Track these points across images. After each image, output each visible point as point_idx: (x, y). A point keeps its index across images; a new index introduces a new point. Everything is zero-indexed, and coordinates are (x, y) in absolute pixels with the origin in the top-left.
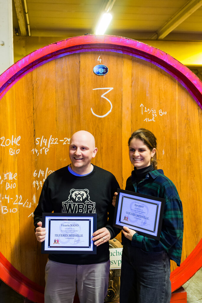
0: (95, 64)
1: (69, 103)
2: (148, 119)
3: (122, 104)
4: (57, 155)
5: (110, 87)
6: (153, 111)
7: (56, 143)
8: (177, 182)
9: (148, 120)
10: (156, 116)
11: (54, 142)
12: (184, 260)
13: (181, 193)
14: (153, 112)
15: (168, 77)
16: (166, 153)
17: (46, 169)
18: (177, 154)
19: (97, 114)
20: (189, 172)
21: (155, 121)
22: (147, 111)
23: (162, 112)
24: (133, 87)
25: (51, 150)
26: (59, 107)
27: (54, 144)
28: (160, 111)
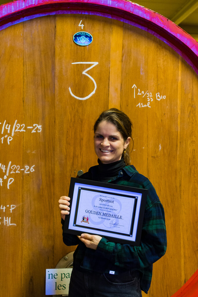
0: (75, 30)
1: (41, 79)
2: (142, 104)
3: (109, 83)
4: (23, 146)
5: (94, 61)
6: (148, 94)
7: (22, 130)
8: (176, 186)
9: (141, 106)
10: (152, 101)
11: (20, 129)
12: (182, 286)
13: (181, 201)
14: (149, 96)
15: (169, 51)
16: (163, 148)
17: (9, 163)
18: (177, 150)
19: (76, 96)
20: (192, 174)
21: (150, 107)
22: (140, 94)
23: (160, 95)
24: (123, 62)
25: (16, 139)
26: (27, 84)
27: (19, 131)
28: (158, 95)
